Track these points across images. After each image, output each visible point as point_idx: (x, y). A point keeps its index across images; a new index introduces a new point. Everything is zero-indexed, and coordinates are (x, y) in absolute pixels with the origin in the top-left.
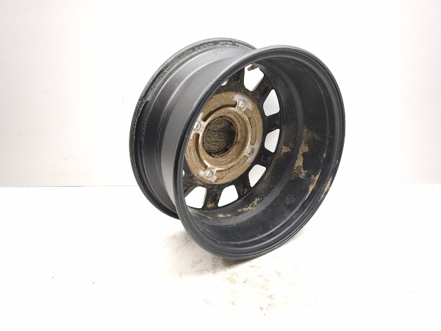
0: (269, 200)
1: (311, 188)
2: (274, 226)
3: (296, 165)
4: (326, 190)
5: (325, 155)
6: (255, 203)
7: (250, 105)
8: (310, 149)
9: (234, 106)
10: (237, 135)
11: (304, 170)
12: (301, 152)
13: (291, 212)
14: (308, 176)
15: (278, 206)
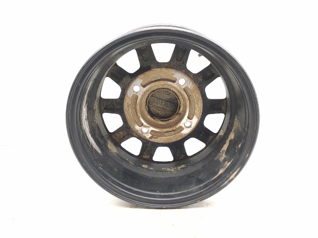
0: (190, 170)
1: (221, 172)
2: (176, 191)
3: (223, 149)
4: (231, 178)
5: (240, 146)
6: (179, 168)
7: (191, 85)
8: (235, 137)
9: (174, 82)
10: (180, 107)
11: (225, 154)
12: (229, 139)
13: (196, 186)
14: (225, 160)
15: (192, 177)
